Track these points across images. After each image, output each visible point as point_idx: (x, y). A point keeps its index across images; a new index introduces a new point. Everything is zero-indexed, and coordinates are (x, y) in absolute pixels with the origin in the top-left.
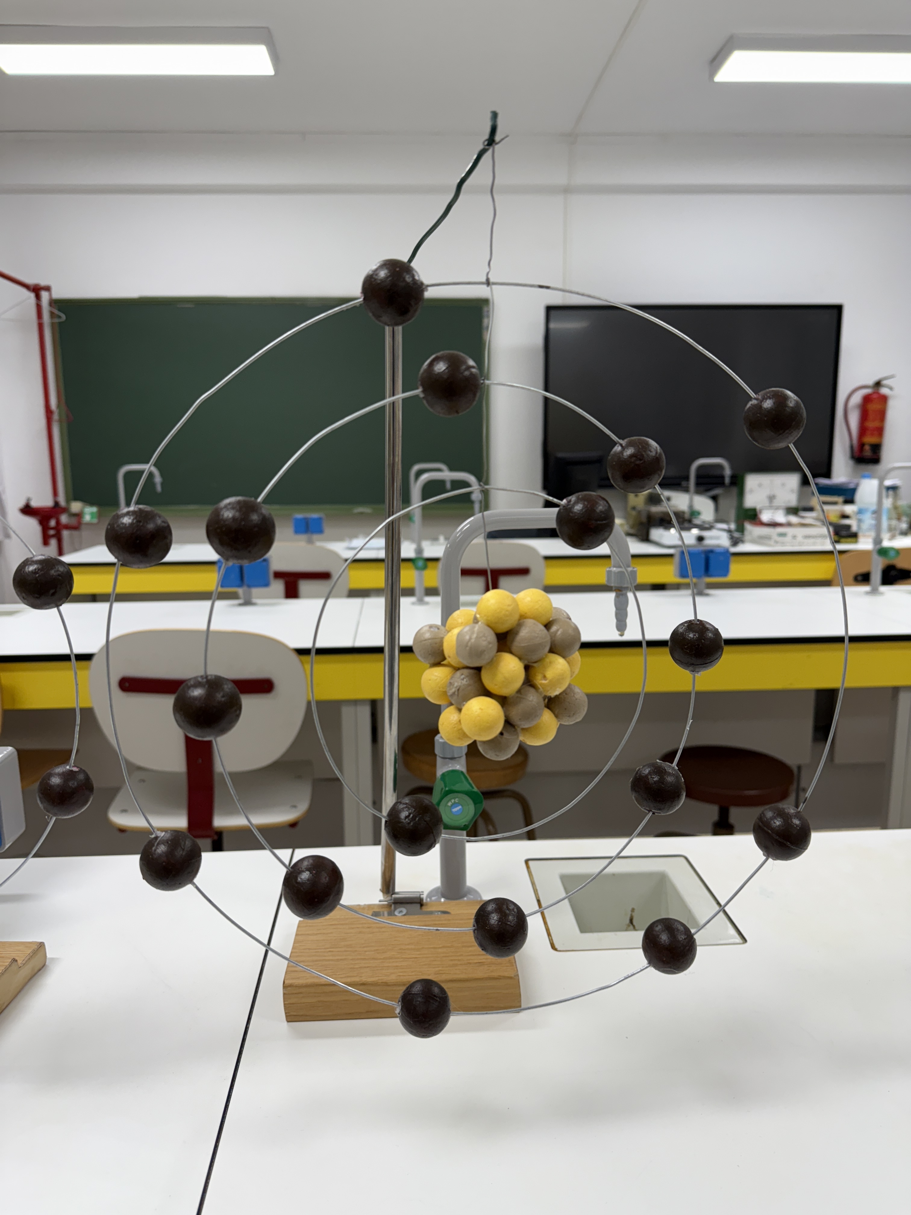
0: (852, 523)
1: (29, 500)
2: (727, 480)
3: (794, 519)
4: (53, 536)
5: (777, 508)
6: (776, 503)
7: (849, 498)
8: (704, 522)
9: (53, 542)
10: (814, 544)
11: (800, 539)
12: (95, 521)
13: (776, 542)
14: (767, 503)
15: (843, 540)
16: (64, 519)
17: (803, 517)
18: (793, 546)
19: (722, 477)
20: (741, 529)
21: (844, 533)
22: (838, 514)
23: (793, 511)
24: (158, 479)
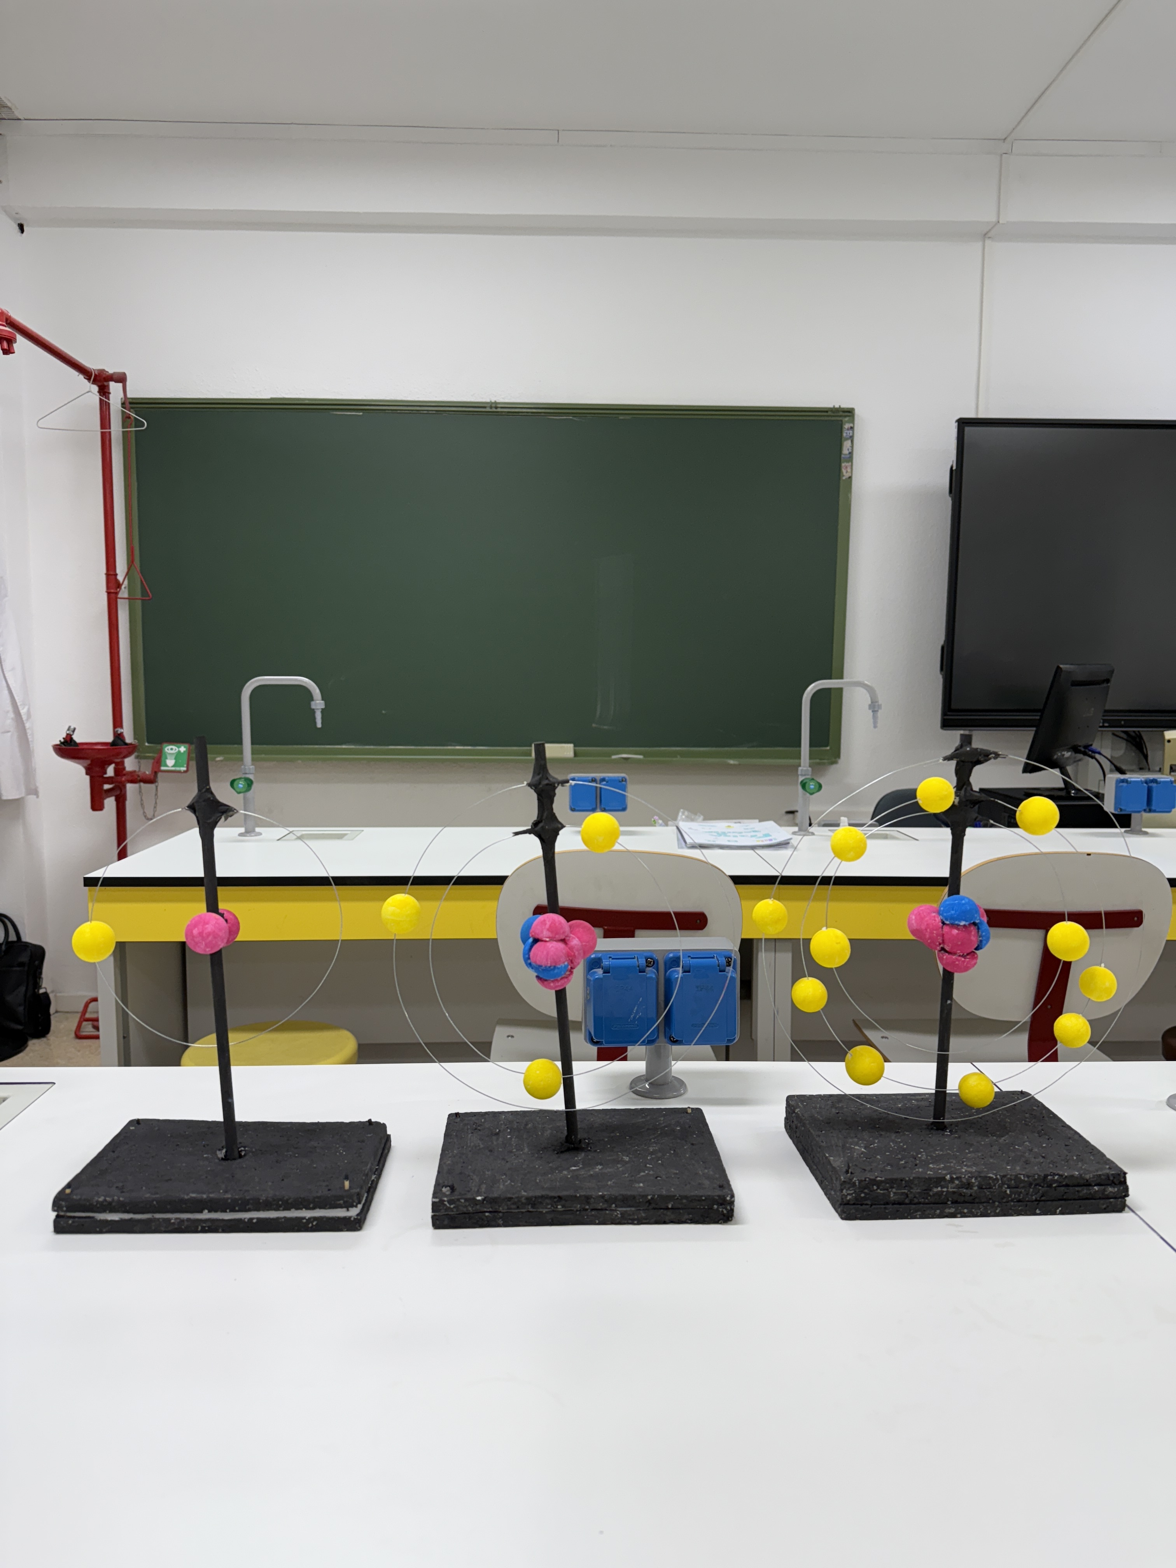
1: (71, 731)
4: (109, 793)
9: (110, 803)
12: (180, 769)
16: (130, 764)
24: (318, 704)
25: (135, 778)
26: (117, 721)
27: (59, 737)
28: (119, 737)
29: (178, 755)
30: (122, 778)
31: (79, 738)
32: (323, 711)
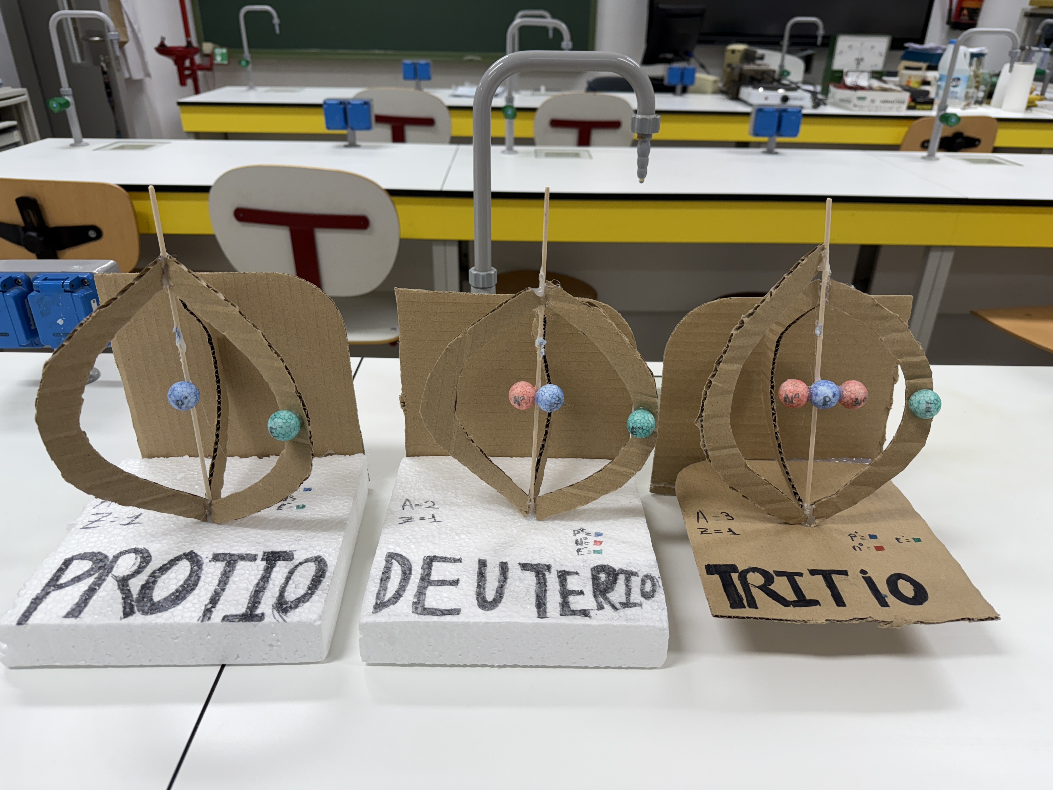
0: (932, 90)
1: (163, 39)
2: (819, 41)
3: (876, 83)
4: (189, 76)
5: (862, 72)
6: (863, 66)
7: (933, 64)
8: (792, 83)
9: (190, 82)
10: (890, 108)
11: (878, 103)
12: (226, 62)
13: (855, 106)
14: (853, 66)
15: (918, 106)
16: (198, 59)
17: (885, 82)
18: (870, 111)
19: (816, 37)
20: (825, 92)
21: (920, 100)
22: (919, 80)
23: (877, 75)
24: (276, 21)
25: (201, 68)
26: (187, 34)
27: (157, 43)
28: (189, 43)
29: (222, 55)
30: (194, 68)
31: (168, 43)
32: (280, 25)
